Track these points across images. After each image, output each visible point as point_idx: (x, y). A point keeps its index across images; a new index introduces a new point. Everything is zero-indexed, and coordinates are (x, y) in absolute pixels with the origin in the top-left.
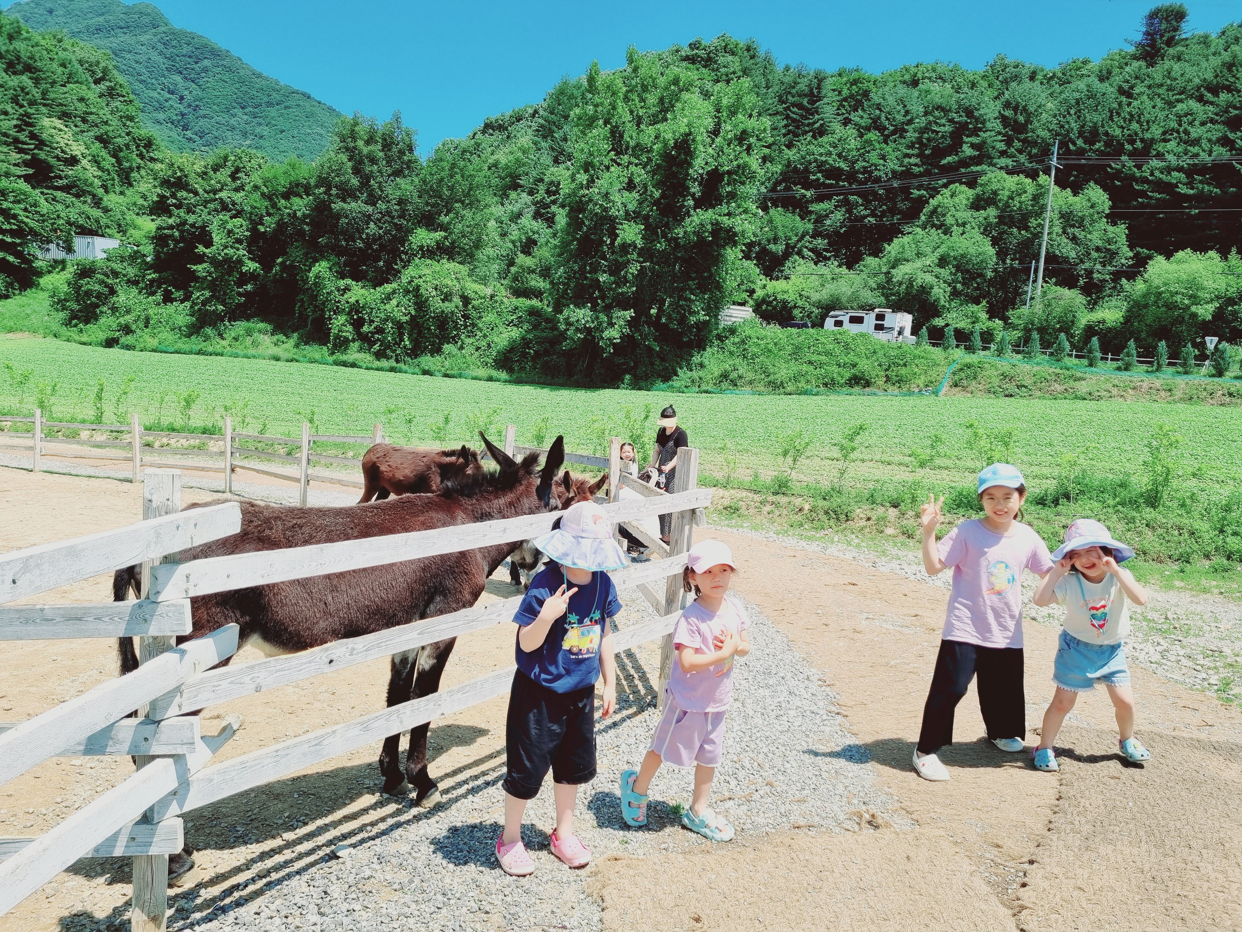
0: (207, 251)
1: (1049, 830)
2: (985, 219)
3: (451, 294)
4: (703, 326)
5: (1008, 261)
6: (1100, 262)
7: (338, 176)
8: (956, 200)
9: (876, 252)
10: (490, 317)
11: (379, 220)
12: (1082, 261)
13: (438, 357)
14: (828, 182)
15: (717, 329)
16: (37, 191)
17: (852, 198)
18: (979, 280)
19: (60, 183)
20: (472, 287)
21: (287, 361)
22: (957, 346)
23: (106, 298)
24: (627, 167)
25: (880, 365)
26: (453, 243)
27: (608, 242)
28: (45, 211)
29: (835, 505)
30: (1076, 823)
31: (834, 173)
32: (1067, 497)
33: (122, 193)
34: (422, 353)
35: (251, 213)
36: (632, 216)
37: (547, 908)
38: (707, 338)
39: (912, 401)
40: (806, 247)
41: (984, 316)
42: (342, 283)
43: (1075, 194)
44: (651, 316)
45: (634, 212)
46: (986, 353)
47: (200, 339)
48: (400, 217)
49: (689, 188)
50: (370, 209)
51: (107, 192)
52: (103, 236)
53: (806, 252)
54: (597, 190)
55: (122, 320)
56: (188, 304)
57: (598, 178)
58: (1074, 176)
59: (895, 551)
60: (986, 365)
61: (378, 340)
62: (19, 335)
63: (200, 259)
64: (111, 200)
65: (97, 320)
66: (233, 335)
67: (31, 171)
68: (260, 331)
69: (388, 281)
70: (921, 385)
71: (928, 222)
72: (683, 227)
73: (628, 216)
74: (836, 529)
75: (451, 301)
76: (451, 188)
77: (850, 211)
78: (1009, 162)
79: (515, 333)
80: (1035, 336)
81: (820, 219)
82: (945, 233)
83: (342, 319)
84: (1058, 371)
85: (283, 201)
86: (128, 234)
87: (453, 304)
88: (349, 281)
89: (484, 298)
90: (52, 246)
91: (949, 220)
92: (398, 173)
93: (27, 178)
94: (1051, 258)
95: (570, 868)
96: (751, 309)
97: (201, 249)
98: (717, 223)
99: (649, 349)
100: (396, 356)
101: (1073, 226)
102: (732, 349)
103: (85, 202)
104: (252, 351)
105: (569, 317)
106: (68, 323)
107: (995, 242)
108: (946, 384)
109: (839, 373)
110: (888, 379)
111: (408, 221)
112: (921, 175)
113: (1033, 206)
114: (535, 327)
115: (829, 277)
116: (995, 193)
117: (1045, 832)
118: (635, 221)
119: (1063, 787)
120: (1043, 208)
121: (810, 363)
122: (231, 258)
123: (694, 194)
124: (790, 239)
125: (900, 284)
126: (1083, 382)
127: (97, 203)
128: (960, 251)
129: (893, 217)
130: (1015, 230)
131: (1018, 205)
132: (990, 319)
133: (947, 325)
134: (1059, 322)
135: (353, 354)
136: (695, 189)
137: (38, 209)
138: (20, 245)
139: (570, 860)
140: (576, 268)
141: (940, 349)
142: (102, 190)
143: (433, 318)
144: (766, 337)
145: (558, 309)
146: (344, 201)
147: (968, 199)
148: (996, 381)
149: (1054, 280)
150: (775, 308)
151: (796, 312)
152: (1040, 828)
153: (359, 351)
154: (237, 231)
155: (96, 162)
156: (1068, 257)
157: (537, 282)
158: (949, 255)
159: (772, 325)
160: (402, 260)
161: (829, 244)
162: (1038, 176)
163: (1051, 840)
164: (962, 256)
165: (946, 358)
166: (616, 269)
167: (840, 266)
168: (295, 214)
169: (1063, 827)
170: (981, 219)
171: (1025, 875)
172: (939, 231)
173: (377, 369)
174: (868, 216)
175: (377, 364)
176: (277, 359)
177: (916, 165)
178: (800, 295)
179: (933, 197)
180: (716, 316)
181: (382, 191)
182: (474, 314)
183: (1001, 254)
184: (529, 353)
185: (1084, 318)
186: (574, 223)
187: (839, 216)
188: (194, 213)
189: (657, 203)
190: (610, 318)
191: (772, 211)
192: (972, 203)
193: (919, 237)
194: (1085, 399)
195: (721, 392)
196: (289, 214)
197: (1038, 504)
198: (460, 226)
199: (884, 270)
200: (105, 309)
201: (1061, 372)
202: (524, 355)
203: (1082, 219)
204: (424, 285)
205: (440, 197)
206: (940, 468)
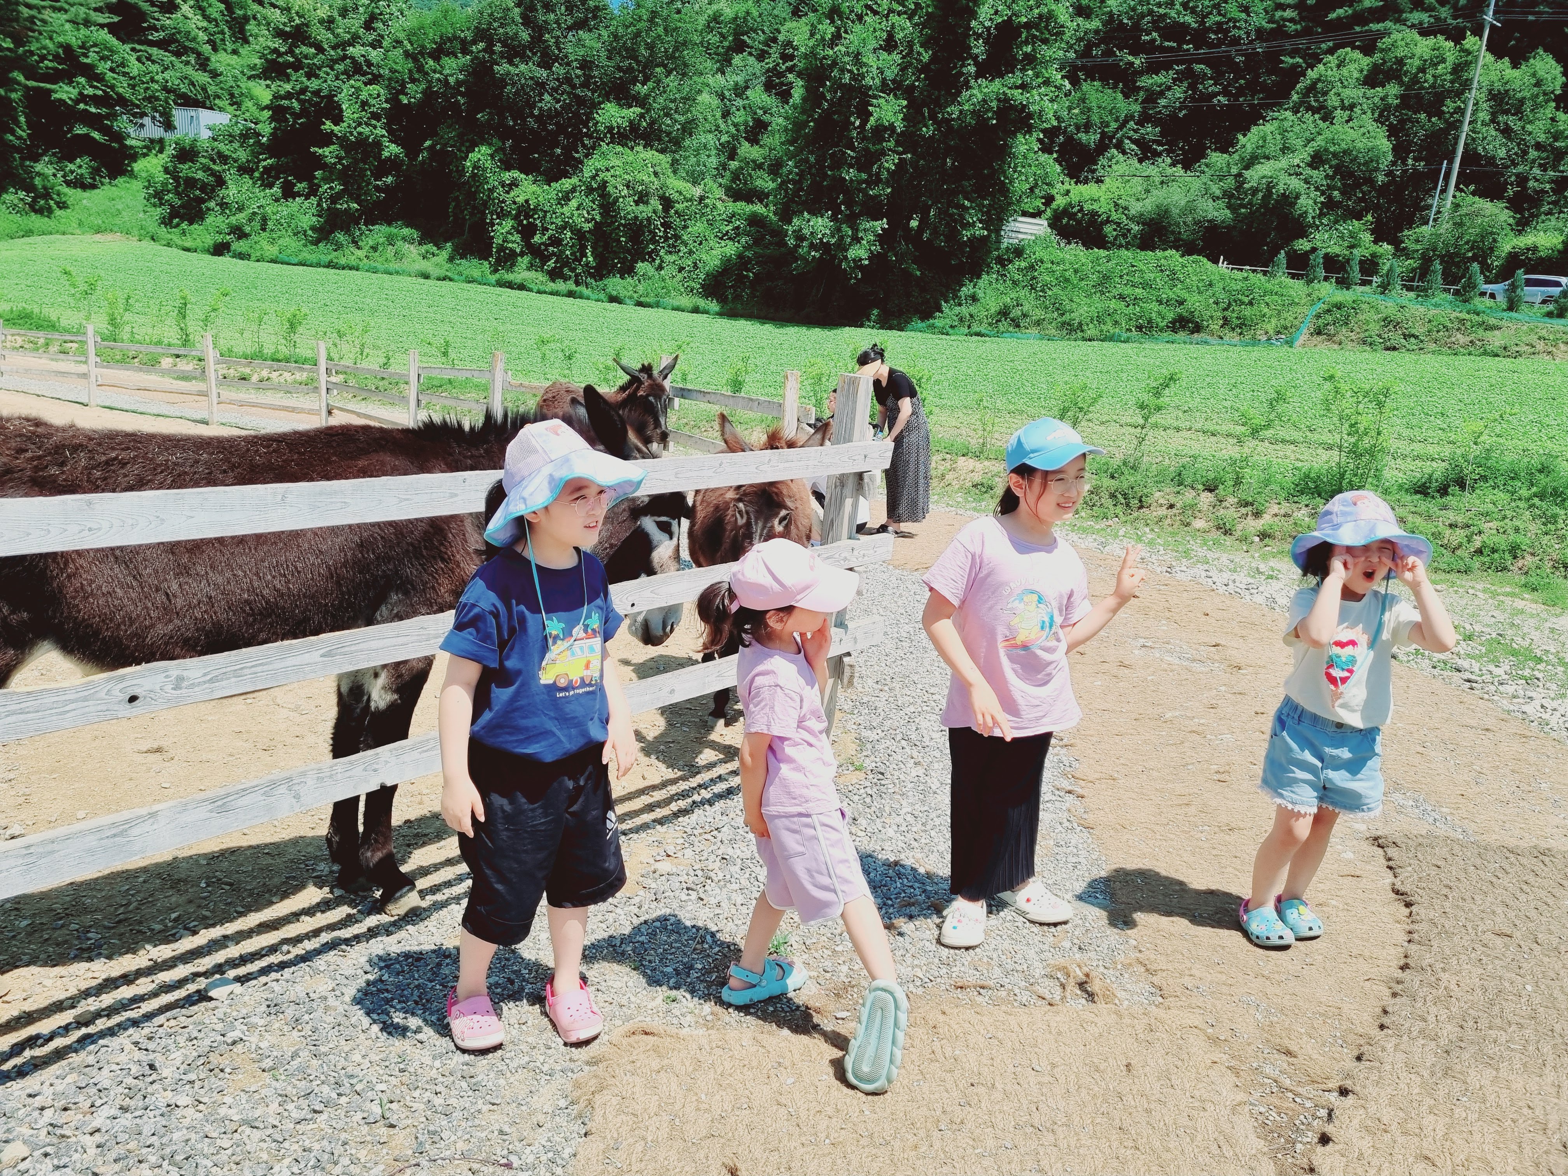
0: (336, 129)
1: (1382, 1027)
2: (1382, 99)
3: (647, 195)
4: (981, 246)
5: (1410, 162)
6: (1540, 165)
7: (502, 25)
8: (1345, 71)
9: (1226, 146)
10: (698, 227)
11: (555, 90)
12: (1515, 165)
13: (629, 279)
14: (1167, 44)
15: (998, 249)
16: (127, 47)
17: (1198, 67)
18: (1365, 188)
19: (156, 36)
20: (677, 185)
21: (439, 279)
22: (1326, 279)
23: (213, 191)
24: (887, 16)
25: (1217, 303)
26: (652, 123)
27: (857, 123)
28: (135, 72)
29: (1125, 485)
30: (1431, 1018)
31: (1177, 31)
32: (1461, 483)
33: (235, 52)
34: (609, 273)
35: (390, 79)
36: (891, 87)
37: (497, 1120)
38: (984, 261)
39: (1256, 352)
40: (1129, 138)
41: (1367, 237)
42: (507, 176)
43: (1515, 65)
44: (912, 229)
45: (894, 81)
46: (1367, 288)
47: (331, 247)
48: (585, 85)
49: (970, 48)
50: (544, 73)
51: (215, 49)
52: (211, 108)
53: (1128, 145)
54: (843, 49)
55: (233, 220)
56: (314, 200)
57: (846, 32)
58: (1516, 39)
59: (1202, 552)
60: (1363, 306)
61: (554, 254)
62: (109, 237)
63: (327, 139)
64: (221, 60)
65: (203, 219)
66: (371, 243)
67: (116, 19)
68: (404, 239)
69: (566, 175)
70: (1271, 332)
71: (1302, 103)
72: (959, 104)
73: (885, 87)
74: (1124, 519)
75: (647, 203)
76: (651, 47)
77: (1192, 87)
78: (1424, 17)
79: (731, 249)
80: (1437, 266)
81: (1152, 97)
82: (1324, 119)
83: (508, 224)
84: (1464, 316)
85: (431, 62)
86: (243, 108)
87: (650, 208)
88: (516, 174)
89: (691, 200)
90: (147, 121)
91: (1332, 101)
92: (581, 25)
93: (112, 29)
94: (1470, 157)
95: (566, 1044)
96: (1045, 223)
97: (328, 126)
98: (1007, 100)
99: (907, 274)
100: (577, 276)
101: (1506, 112)
102: (1016, 277)
103: (187, 63)
104: (393, 266)
105: (801, 229)
106: (166, 222)
107: (1393, 132)
108: (1305, 331)
109: (1159, 313)
110: (1226, 321)
111: (593, 92)
112: (1298, 34)
113: (1452, 82)
114: (757, 241)
115: (1157, 180)
116: (1400, 62)
117: (1375, 1032)
118: (895, 95)
119: (1413, 947)
120: (1466, 85)
121: (1122, 297)
122: (368, 137)
123: (977, 56)
124: (1108, 126)
125: (1255, 191)
126: (1497, 332)
127: (203, 64)
128: (1344, 146)
129: (1253, 96)
130: (1423, 116)
131: (1431, 80)
132: (1375, 242)
133: (1314, 250)
134: (1472, 249)
135: (522, 272)
136: (979, 48)
137: (126, 70)
138: (107, 117)
139: (566, 1031)
140: (812, 159)
141: (1301, 282)
142: (208, 48)
143: (624, 226)
144: (1063, 261)
145: (786, 215)
146: (511, 63)
147: (1362, 71)
148: (1374, 328)
149: (1472, 188)
150: (1079, 222)
151: (1108, 229)
152: (1366, 1022)
153: (528, 269)
154: (372, 101)
155: (200, 8)
156: (1494, 157)
157: (765, 182)
158: (1326, 150)
159: (1073, 246)
160: (584, 146)
161: (1162, 134)
162: (1464, 38)
163: (1383, 1049)
164: (1345, 152)
165: (1309, 295)
166: (866, 161)
167: (1173, 165)
168: (446, 80)
169: (1407, 1025)
170: (1376, 100)
171: (1330, 1115)
172: (1317, 116)
173: (552, 293)
174: (1218, 94)
175: (551, 286)
176: (426, 277)
177: (1291, 20)
178: (1116, 205)
179: (1312, 67)
180: (998, 231)
181: (560, 50)
182: (677, 222)
183: (1400, 151)
184: (747, 277)
185: (1508, 244)
186: (813, 97)
187: (1178, 92)
188: (317, 77)
189: (924, 68)
190: (856, 230)
191: (1085, 86)
192: (1366, 77)
193: (1287, 124)
194: (1497, 355)
195: (998, 334)
196: (439, 80)
197: (1417, 492)
198: (661, 100)
199: (1234, 171)
200: (212, 204)
201: (1467, 317)
202: (741, 279)
203: (1522, 101)
204: (613, 181)
205: (635, 58)
206: (1283, 441)
